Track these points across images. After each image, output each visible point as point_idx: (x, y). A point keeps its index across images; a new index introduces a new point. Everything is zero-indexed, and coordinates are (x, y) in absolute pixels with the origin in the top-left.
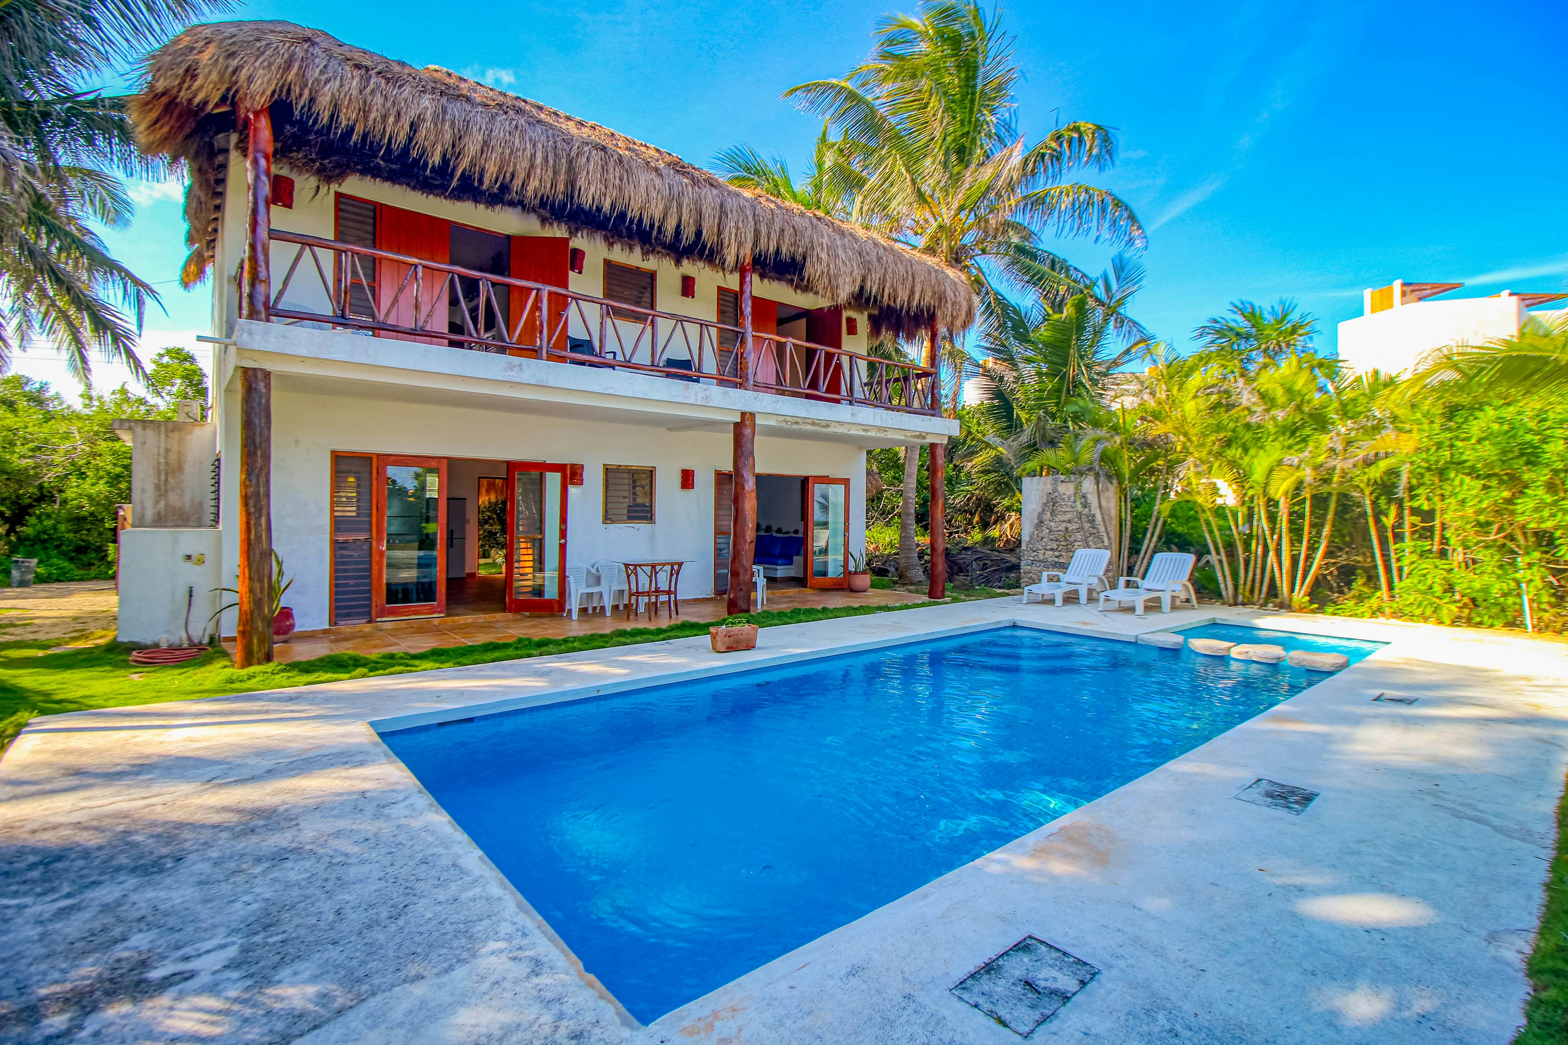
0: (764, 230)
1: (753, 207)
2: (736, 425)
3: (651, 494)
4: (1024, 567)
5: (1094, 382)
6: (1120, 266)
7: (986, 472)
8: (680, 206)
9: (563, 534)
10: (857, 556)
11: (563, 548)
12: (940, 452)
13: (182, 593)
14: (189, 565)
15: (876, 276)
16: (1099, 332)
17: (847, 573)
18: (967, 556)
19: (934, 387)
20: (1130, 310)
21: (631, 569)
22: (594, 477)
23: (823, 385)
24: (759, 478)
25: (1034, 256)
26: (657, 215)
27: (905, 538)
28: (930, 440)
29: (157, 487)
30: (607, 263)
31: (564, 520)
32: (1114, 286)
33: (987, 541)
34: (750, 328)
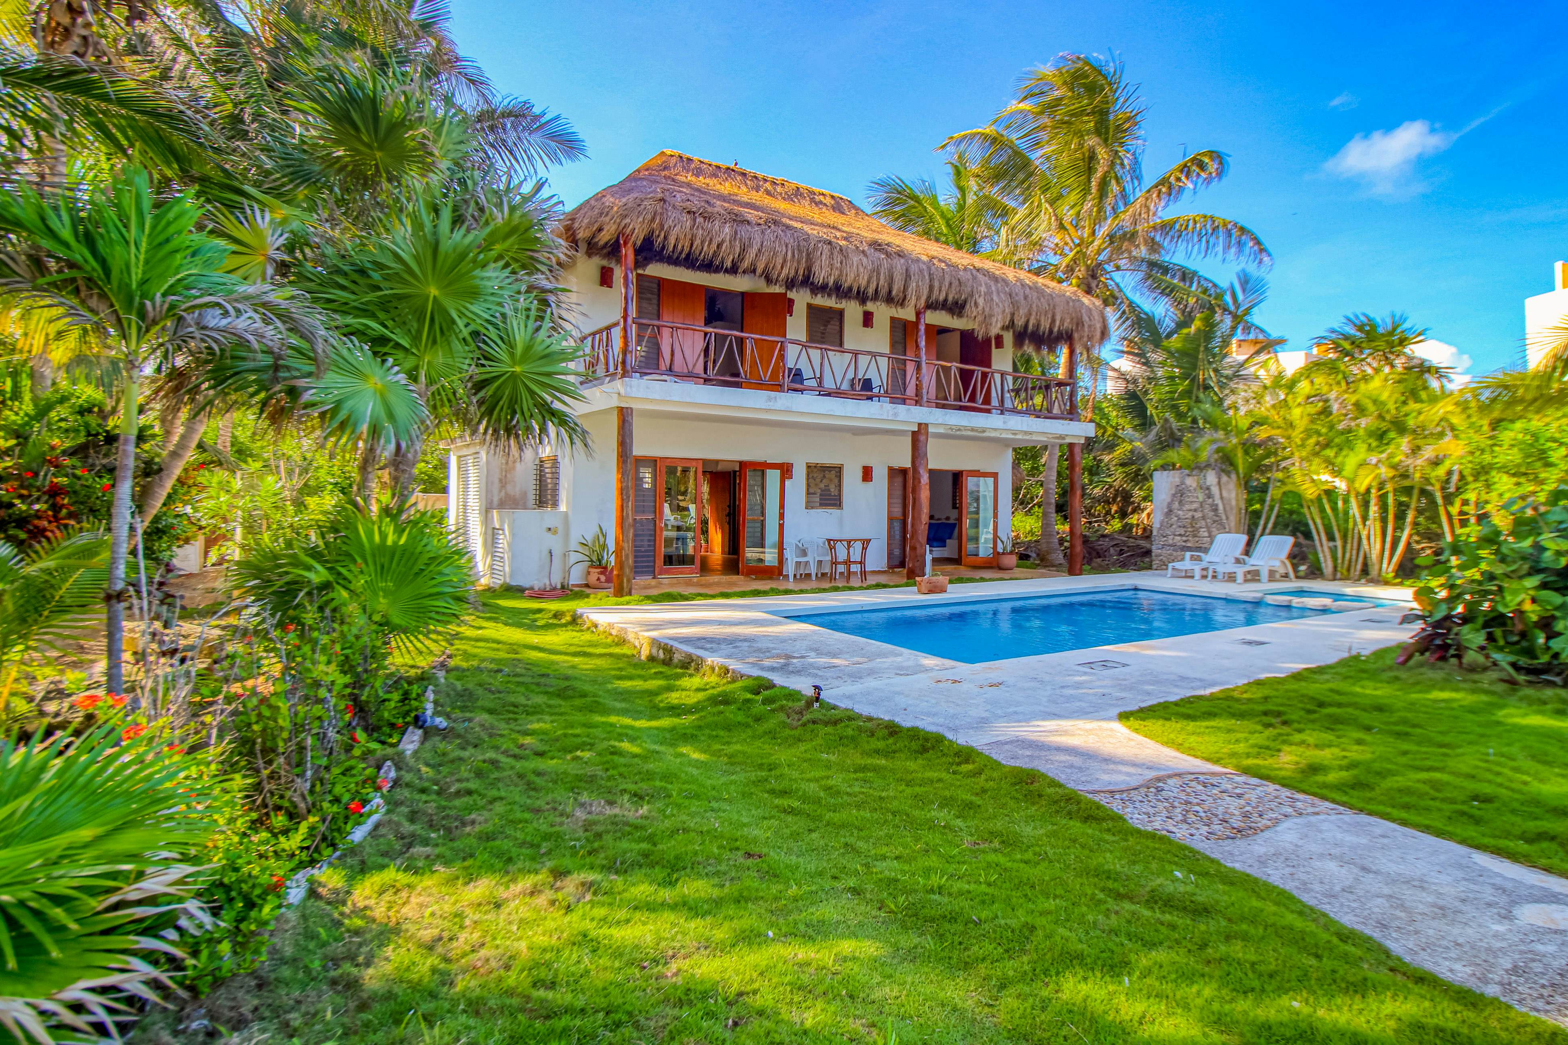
0: (936, 284)
1: (929, 268)
2: (914, 433)
3: (840, 486)
4: (1155, 551)
5: (1222, 386)
6: (1245, 281)
7: (1123, 465)
8: (878, 274)
9: (782, 516)
10: (1005, 539)
11: (781, 527)
12: (1077, 450)
13: (545, 553)
14: (549, 534)
15: (1022, 312)
16: (1226, 343)
17: (996, 554)
18: (1106, 543)
19: (1072, 394)
20: (1257, 317)
21: (831, 543)
22: (800, 473)
23: (980, 399)
24: (932, 472)
25: (1165, 270)
26: (864, 283)
27: (1046, 526)
28: (1068, 440)
29: (501, 480)
30: (810, 306)
31: (782, 506)
32: (1240, 296)
33: (1127, 529)
34: (924, 358)
